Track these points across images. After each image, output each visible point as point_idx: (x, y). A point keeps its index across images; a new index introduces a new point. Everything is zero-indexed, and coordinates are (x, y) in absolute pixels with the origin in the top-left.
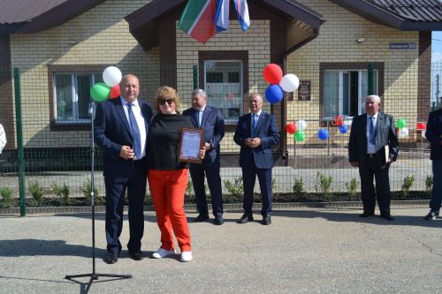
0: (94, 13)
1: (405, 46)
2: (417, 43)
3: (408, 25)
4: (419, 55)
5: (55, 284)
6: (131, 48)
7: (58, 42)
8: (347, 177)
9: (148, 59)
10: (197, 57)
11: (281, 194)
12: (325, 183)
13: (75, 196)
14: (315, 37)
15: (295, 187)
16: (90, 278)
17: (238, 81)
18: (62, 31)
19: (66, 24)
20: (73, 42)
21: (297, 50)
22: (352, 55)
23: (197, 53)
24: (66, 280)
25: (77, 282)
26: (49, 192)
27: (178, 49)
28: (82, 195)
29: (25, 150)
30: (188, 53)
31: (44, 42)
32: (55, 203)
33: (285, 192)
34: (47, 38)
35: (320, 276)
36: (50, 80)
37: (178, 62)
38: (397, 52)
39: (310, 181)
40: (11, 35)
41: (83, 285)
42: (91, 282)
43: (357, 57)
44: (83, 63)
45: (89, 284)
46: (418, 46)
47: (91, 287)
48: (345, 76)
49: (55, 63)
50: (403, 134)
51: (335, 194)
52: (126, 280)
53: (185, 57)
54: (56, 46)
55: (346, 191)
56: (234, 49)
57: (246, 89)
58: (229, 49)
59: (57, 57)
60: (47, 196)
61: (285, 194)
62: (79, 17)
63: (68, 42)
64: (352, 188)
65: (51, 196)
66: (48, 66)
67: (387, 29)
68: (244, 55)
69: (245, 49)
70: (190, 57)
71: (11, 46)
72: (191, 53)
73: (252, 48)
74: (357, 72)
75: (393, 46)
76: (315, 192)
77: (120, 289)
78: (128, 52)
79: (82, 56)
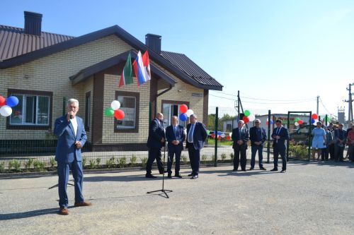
1: (198, 95)
2: (203, 94)
3: (200, 86)
7: (16, 75)
10: (114, 94)
17: (134, 107)
18: (20, 69)
20: (27, 77)
22: (176, 97)
23: (114, 92)
34: (8, 72)
38: (195, 98)
43: (178, 98)
44: (32, 89)
48: (172, 107)
53: (108, 93)
54: (14, 77)
57: (138, 112)
58: (130, 91)
62: (32, 62)
63: (23, 76)
66: (8, 89)
67: (190, 86)
68: (137, 95)
69: (138, 91)
70: (110, 94)
72: (111, 91)
73: (142, 92)
74: (177, 106)
75: (194, 95)
79: (32, 85)
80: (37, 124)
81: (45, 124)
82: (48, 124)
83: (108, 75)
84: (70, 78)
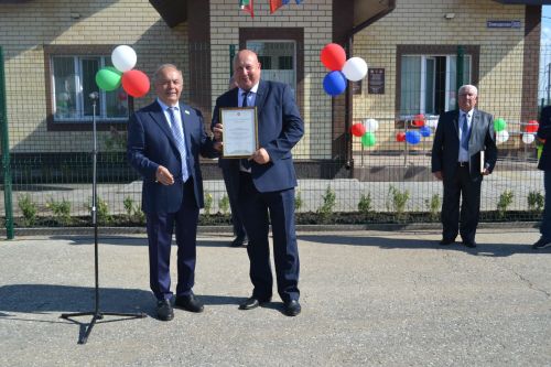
1: (507, 24)
2: (523, 20)
4: (526, 35)
5: (47, 325)
6: (152, 24)
7: (56, 15)
8: (428, 192)
9: (175, 38)
10: (237, 36)
11: (342, 214)
12: (399, 200)
13: (76, 214)
14: (390, 11)
15: (360, 205)
16: (92, 317)
17: (291, 68)
18: (64, 1)
20: (77, 15)
21: (367, 28)
22: (439, 36)
23: (237, 30)
24: (62, 320)
25: (76, 323)
26: (44, 209)
27: (212, 24)
28: (87, 213)
29: (12, 155)
30: (225, 30)
31: (39, 15)
32: (52, 223)
33: (347, 211)
34: (42, 10)
35: (387, 316)
36: (46, 64)
37: (212, 42)
38: (497, 32)
39: (380, 196)
41: (83, 326)
42: (93, 322)
43: (445, 38)
44: (89, 43)
45: (91, 325)
46: (524, 25)
47: (94, 329)
48: (429, 62)
49: (53, 43)
50: (502, 137)
51: (411, 214)
52: (139, 320)
53: (221, 36)
54: (52, 19)
55: (425, 210)
56: (286, 25)
57: (300, 78)
58: (279, 25)
59: (56, 34)
60: (41, 214)
61: (348, 214)
63: (69, 15)
64: (433, 206)
65: (46, 214)
66: (44, 46)
67: (485, 2)
68: (297, 34)
69: (300, 25)
70: (228, 36)
72: (229, 30)
73: (308, 24)
74: (445, 58)
75: (491, 24)
76: (386, 210)
77: (131, 331)
78: (147, 28)
79: (88, 33)
80: (105, 118)
81: (123, 119)
82: (127, 119)
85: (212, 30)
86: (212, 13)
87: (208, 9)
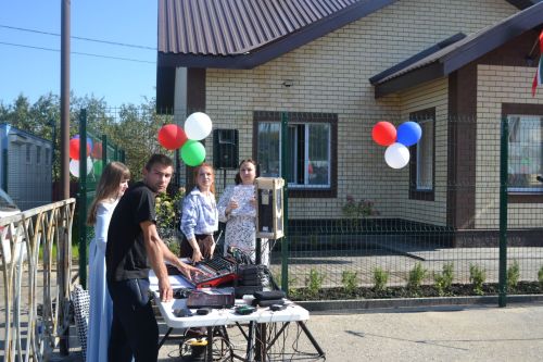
0: (314, 47)
7: (268, 82)
9: (378, 108)
10: (500, 111)
18: (275, 68)
19: (279, 59)
23: (500, 105)
27: (478, 99)
30: (490, 105)
31: (250, 81)
34: (254, 76)
37: (479, 115)
40: (208, 70)
44: (297, 110)
53: (486, 110)
54: (264, 86)
59: (266, 101)
62: (296, 51)
66: (254, 112)
70: (493, 110)
71: (207, 84)
72: (493, 105)
79: (297, 101)
80: (307, 185)
81: (324, 186)
82: (329, 186)
83: (487, 67)
84: (372, 81)
85: (479, 105)
86: (479, 88)
87: (476, 85)
